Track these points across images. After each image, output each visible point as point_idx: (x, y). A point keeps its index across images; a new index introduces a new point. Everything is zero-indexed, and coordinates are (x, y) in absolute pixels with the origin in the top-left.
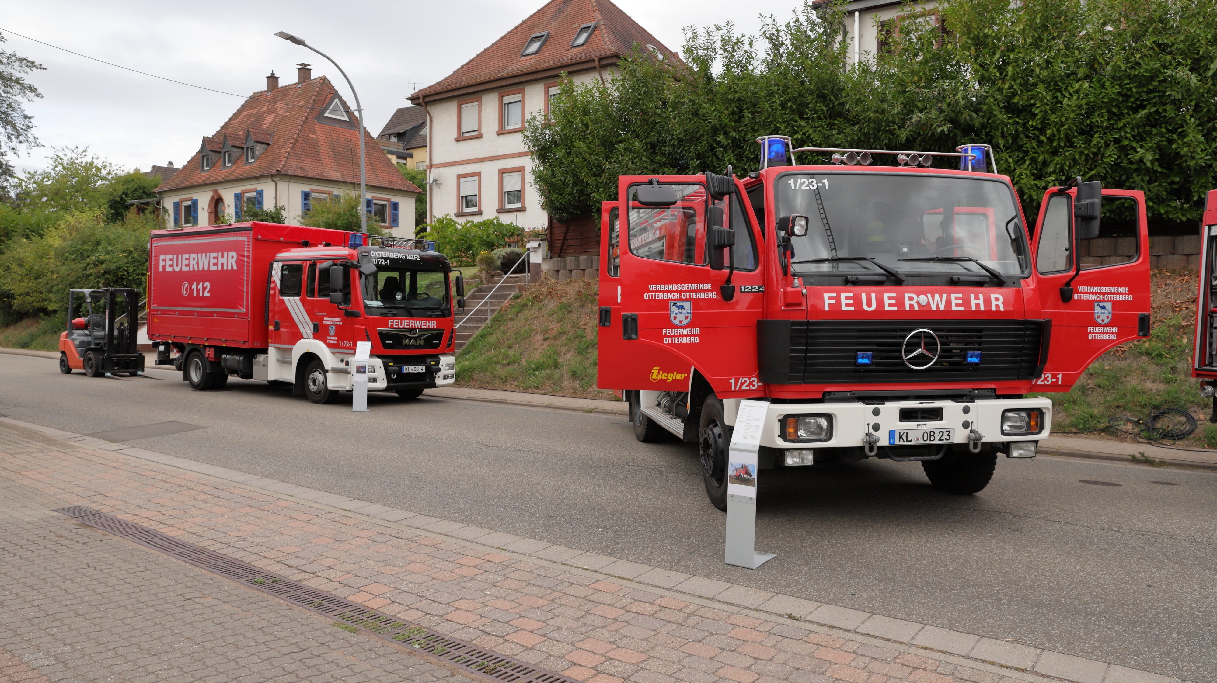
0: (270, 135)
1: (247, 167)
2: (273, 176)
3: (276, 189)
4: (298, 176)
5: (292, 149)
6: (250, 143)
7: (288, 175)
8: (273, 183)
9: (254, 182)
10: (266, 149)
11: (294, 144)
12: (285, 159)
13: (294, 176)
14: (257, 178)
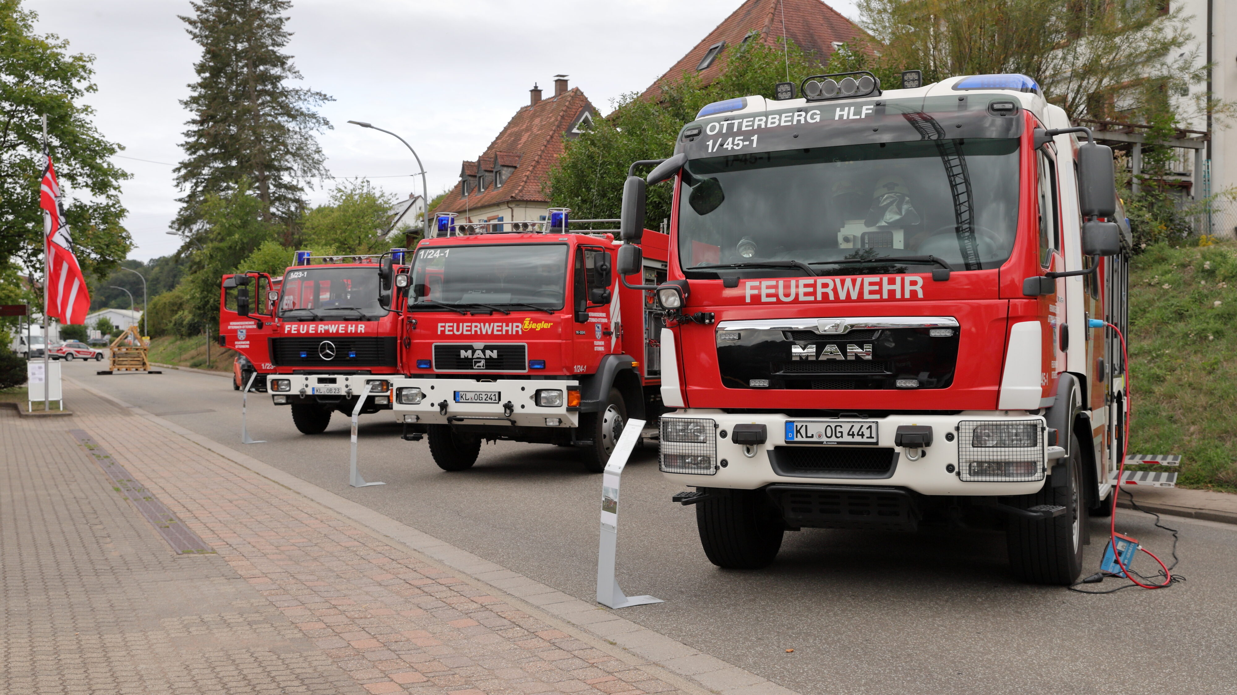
0: (519, 157)
1: (495, 192)
2: (508, 202)
3: (512, 216)
4: (534, 201)
5: (532, 172)
6: (498, 168)
7: (523, 201)
8: (510, 210)
9: (496, 209)
10: (513, 173)
11: (535, 167)
12: (522, 184)
13: (530, 201)
14: (498, 205)
